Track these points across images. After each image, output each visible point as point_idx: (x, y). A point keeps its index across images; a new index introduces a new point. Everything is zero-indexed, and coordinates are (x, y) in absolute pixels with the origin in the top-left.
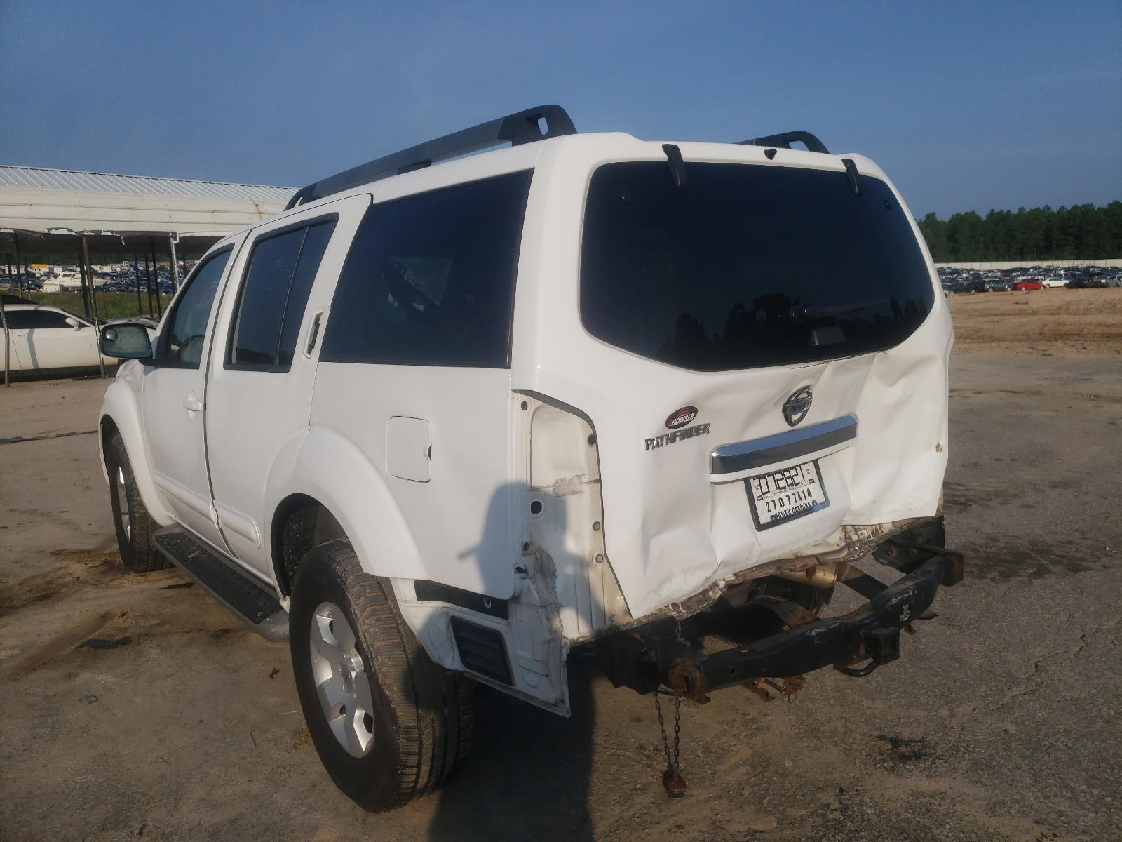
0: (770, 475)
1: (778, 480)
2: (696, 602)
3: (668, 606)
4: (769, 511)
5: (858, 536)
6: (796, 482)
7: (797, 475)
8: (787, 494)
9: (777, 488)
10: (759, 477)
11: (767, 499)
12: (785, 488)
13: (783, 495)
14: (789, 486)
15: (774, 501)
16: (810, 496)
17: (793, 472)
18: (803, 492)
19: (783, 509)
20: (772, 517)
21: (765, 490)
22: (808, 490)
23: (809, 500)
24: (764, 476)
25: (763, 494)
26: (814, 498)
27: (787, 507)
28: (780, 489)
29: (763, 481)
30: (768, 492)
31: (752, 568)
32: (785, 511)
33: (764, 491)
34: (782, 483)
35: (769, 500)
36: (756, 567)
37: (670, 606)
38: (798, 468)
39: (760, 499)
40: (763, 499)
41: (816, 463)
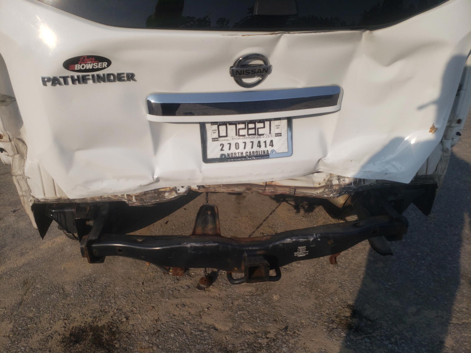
0: (231, 123)
1: (239, 129)
2: (150, 197)
3: (124, 195)
4: (222, 150)
5: (339, 182)
6: (260, 133)
7: (264, 127)
8: (244, 141)
9: (236, 134)
10: (219, 124)
11: (223, 141)
12: (244, 136)
13: (240, 141)
14: (249, 135)
15: (230, 144)
16: (272, 146)
17: (259, 125)
18: (265, 142)
19: (237, 151)
20: (222, 155)
21: (223, 134)
22: (272, 141)
23: (269, 148)
24: (225, 124)
25: (220, 137)
26: (275, 148)
27: (241, 149)
28: (239, 135)
29: (222, 127)
30: (226, 136)
31: (220, 185)
32: (239, 153)
33: (221, 135)
34: (242, 132)
35: (225, 143)
36: (223, 185)
37: (125, 196)
38: (267, 123)
39: (214, 140)
40: (218, 141)
41: (290, 120)
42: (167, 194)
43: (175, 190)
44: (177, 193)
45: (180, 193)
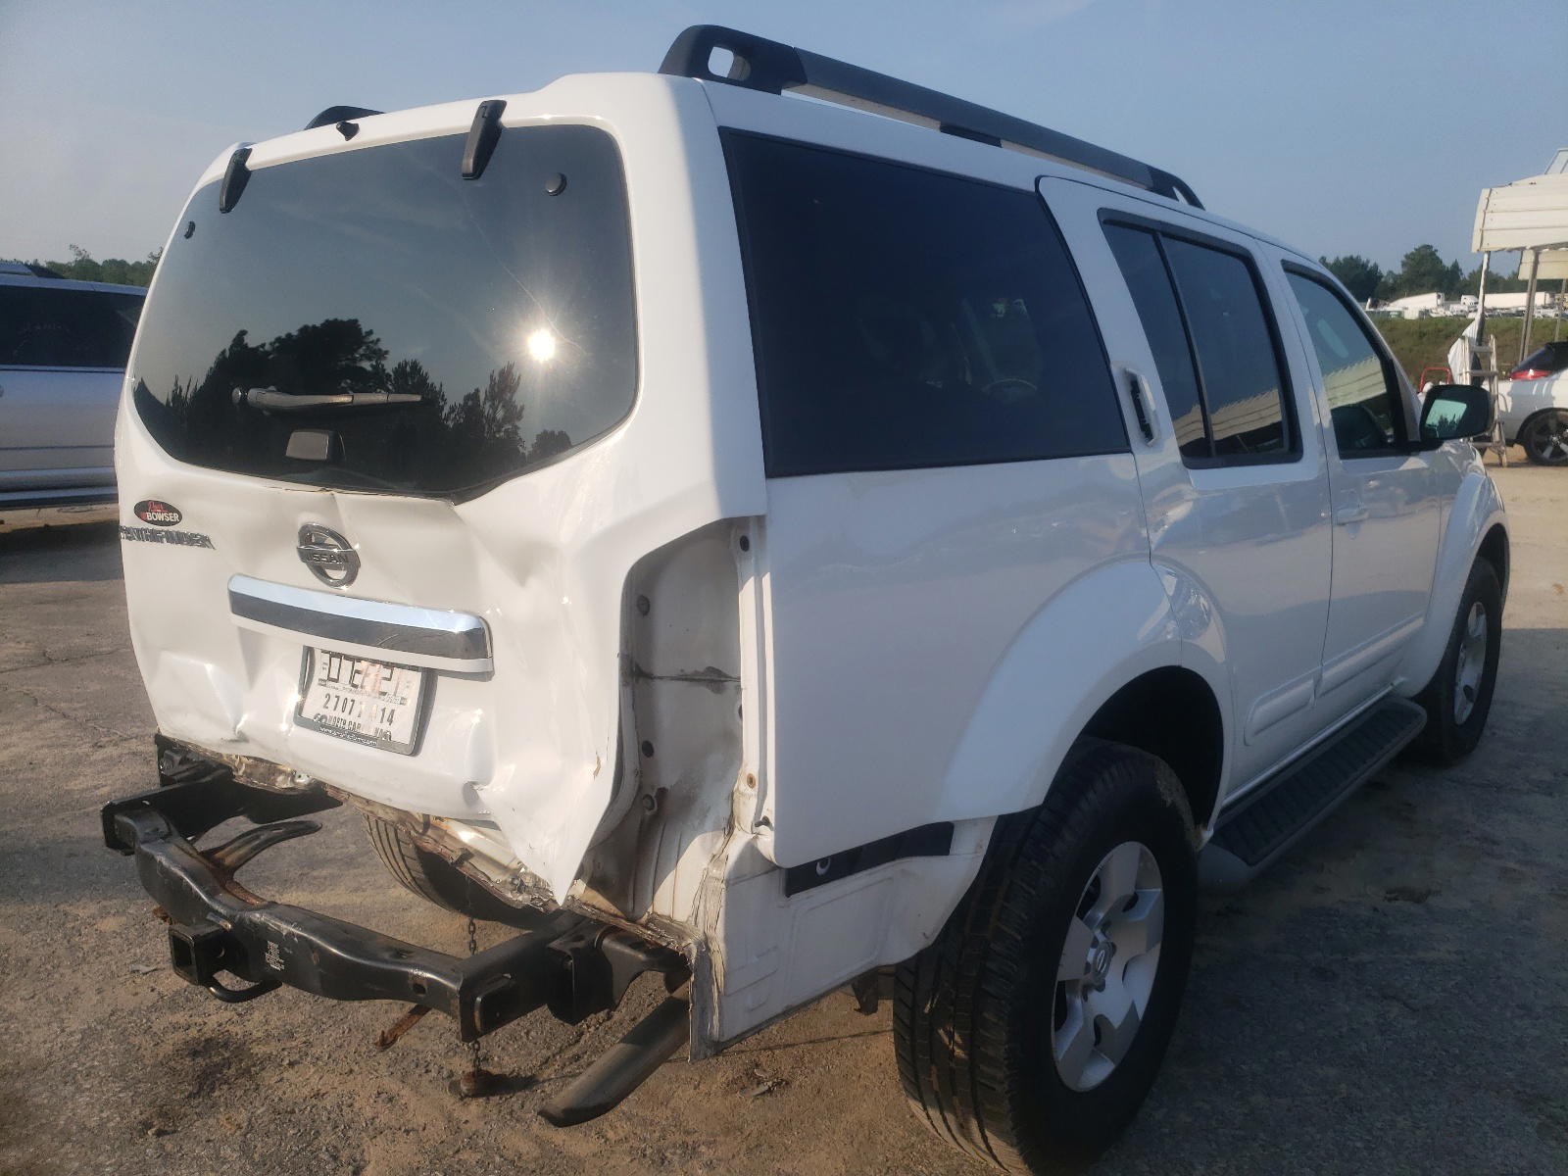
0: (348, 658)
1: (355, 672)
4: (325, 706)
6: (383, 689)
7: (389, 680)
9: (349, 681)
10: (333, 655)
11: (332, 689)
15: (338, 697)
16: (390, 721)
17: (385, 673)
18: (385, 710)
21: (334, 675)
22: (393, 711)
23: (386, 727)
24: (338, 655)
25: (330, 679)
28: (354, 685)
29: (336, 661)
30: (336, 681)
33: (331, 676)
35: (333, 693)
38: (397, 672)
39: (323, 683)
40: (325, 685)
41: (430, 677)
42: (280, 778)
43: (293, 775)
44: (293, 780)
45: (298, 784)
